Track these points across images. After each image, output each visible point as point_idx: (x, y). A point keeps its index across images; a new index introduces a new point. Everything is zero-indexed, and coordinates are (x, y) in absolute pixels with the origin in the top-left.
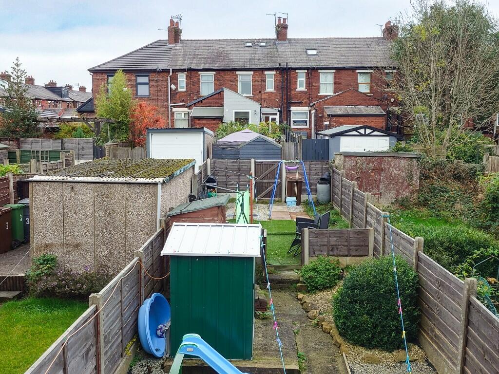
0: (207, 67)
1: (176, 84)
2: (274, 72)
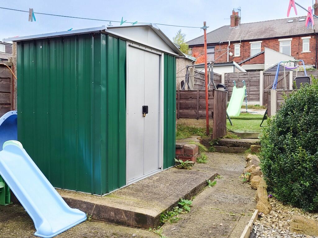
0: (256, 38)
1: (233, 52)
2: (310, 37)
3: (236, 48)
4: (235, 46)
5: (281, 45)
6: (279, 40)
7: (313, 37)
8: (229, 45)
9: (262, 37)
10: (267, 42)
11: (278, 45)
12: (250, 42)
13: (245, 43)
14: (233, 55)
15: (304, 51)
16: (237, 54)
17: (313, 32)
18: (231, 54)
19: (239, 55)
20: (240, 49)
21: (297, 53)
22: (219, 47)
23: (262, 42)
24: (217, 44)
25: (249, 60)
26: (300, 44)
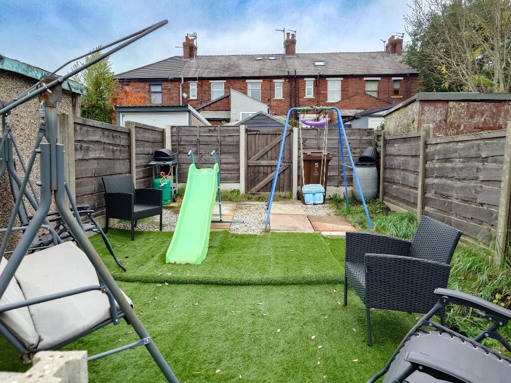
0: (218, 75)
1: (188, 93)
2: (283, 81)
3: (191, 87)
4: (190, 84)
5: (249, 87)
6: (247, 81)
7: (287, 81)
8: (182, 82)
9: (226, 75)
10: (232, 82)
11: (246, 88)
12: (210, 81)
13: (204, 81)
14: (188, 97)
15: (276, 98)
16: (193, 96)
17: (287, 74)
18: (185, 95)
19: (195, 98)
20: (196, 89)
21: (269, 100)
22: (169, 85)
23: (225, 81)
24: (166, 80)
25: (210, 105)
26: (272, 89)
